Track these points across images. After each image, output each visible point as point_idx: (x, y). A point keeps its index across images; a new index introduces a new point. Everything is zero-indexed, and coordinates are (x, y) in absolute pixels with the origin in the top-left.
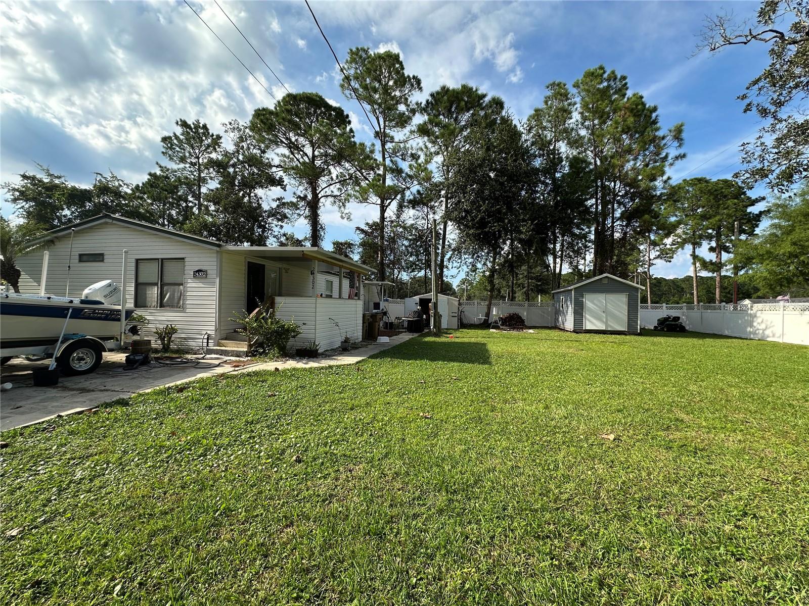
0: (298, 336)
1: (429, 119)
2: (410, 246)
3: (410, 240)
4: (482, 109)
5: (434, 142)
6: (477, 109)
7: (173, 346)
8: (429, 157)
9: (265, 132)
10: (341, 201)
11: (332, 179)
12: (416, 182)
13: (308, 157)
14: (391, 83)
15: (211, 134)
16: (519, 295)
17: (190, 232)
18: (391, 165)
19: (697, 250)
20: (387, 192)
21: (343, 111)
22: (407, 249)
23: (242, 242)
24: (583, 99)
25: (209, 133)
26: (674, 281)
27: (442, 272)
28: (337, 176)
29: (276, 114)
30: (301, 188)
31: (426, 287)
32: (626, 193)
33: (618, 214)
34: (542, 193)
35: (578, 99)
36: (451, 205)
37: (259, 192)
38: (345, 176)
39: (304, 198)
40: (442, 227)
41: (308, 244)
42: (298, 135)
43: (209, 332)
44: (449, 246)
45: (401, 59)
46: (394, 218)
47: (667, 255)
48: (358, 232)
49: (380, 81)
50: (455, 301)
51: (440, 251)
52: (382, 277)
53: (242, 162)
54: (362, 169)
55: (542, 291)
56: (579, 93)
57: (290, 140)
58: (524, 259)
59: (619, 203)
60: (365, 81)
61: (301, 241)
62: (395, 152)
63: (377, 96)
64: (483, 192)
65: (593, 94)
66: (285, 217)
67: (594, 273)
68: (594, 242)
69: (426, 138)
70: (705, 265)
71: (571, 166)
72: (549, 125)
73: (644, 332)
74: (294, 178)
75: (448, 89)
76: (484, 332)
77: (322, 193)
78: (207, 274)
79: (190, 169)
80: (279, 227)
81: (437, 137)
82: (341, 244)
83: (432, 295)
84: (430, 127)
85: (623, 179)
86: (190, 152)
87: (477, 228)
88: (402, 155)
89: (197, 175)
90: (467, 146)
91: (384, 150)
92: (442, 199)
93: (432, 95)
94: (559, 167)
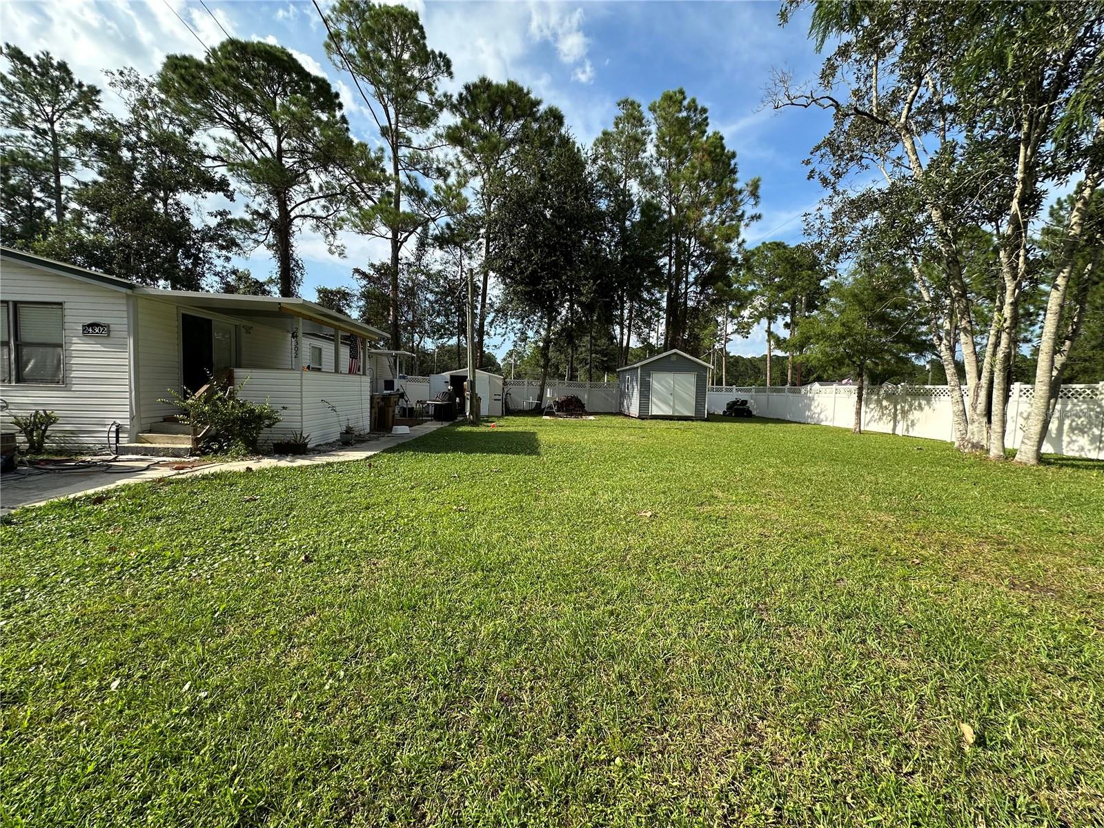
0: (277, 425)
1: (463, 123)
2: (436, 302)
3: (437, 293)
4: (536, 120)
5: (470, 158)
6: (529, 119)
7: (47, 445)
8: (464, 179)
9: (190, 97)
10: (328, 226)
11: (312, 190)
12: (444, 213)
13: (270, 149)
14: (406, 56)
15: (77, 82)
16: (581, 374)
17: (48, 256)
18: (408, 183)
19: (772, 325)
20: (403, 221)
21: (329, 85)
22: (432, 307)
23: (155, 280)
24: (659, 128)
25: (72, 80)
26: (750, 361)
27: (481, 340)
28: (321, 187)
29: (210, 71)
30: (259, 199)
31: (459, 360)
32: (702, 254)
33: (691, 279)
34: (608, 244)
35: (653, 128)
36: (494, 249)
37: (184, 198)
38: (334, 188)
39: (265, 216)
40: (482, 278)
41: (275, 290)
42: (253, 112)
43: (118, 421)
44: (491, 305)
45: (421, 22)
46: (412, 259)
47: (744, 329)
48: (357, 276)
49: (388, 51)
50: (498, 379)
51: (478, 311)
52: (396, 343)
53: (148, 144)
54: (362, 181)
55: (609, 369)
56: (655, 119)
57: (237, 117)
58: (586, 328)
59: (694, 265)
60: (366, 46)
61: (262, 284)
62: (413, 162)
63: (384, 73)
64: (536, 237)
65: (671, 125)
66: (231, 244)
67: (665, 348)
68: (666, 311)
69: (459, 149)
70: (780, 343)
71: (642, 212)
72: (619, 155)
73: (712, 418)
74: (248, 182)
75: (490, 84)
76: (535, 419)
77: (297, 211)
78: (109, 331)
79: (34, 141)
80: (222, 258)
81: (474, 151)
82: (331, 292)
83: (467, 371)
84: (464, 134)
85: (698, 235)
86: (31, 109)
87: (527, 285)
88: (424, 169)
89: (51, 152)
90: (515, 170)
91: (396, 160)
92: (481, 240)
93: (467, 87)
94: (629, 213)
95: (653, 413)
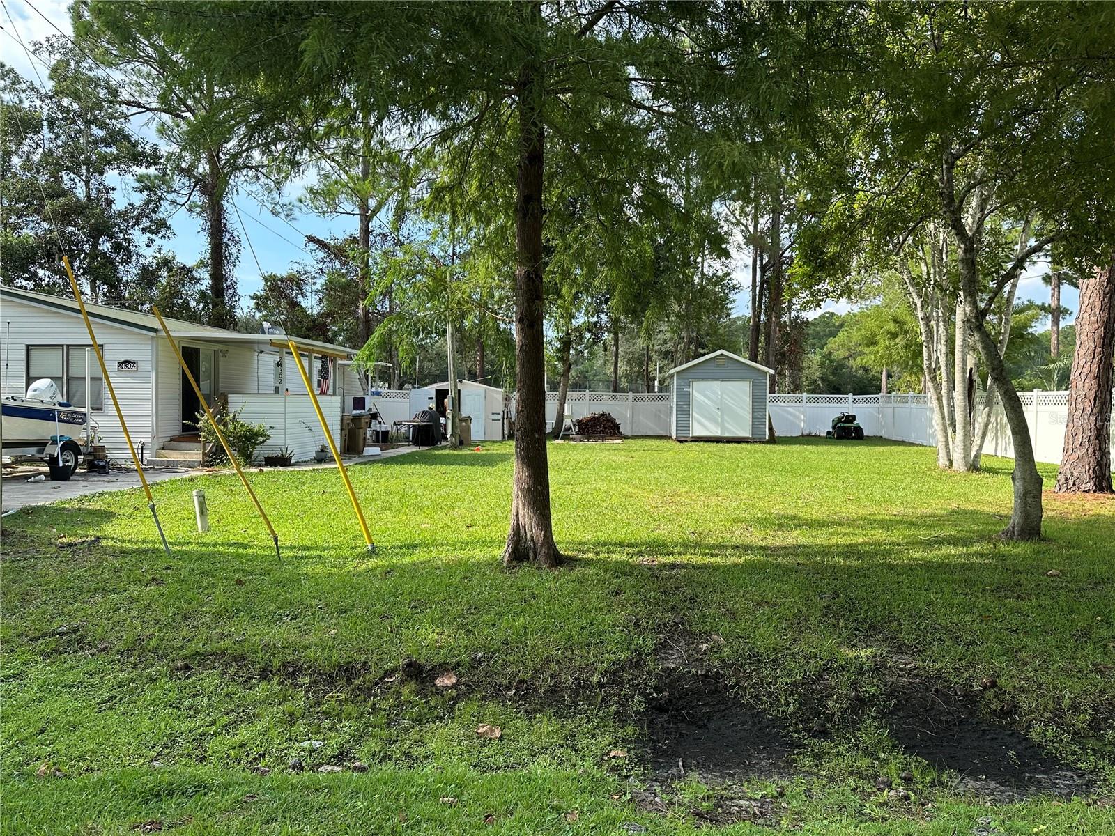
0: (268, 441)
43: (143, 440)
82: (281, 279)
83: (449, 384)
95: (696, 434)
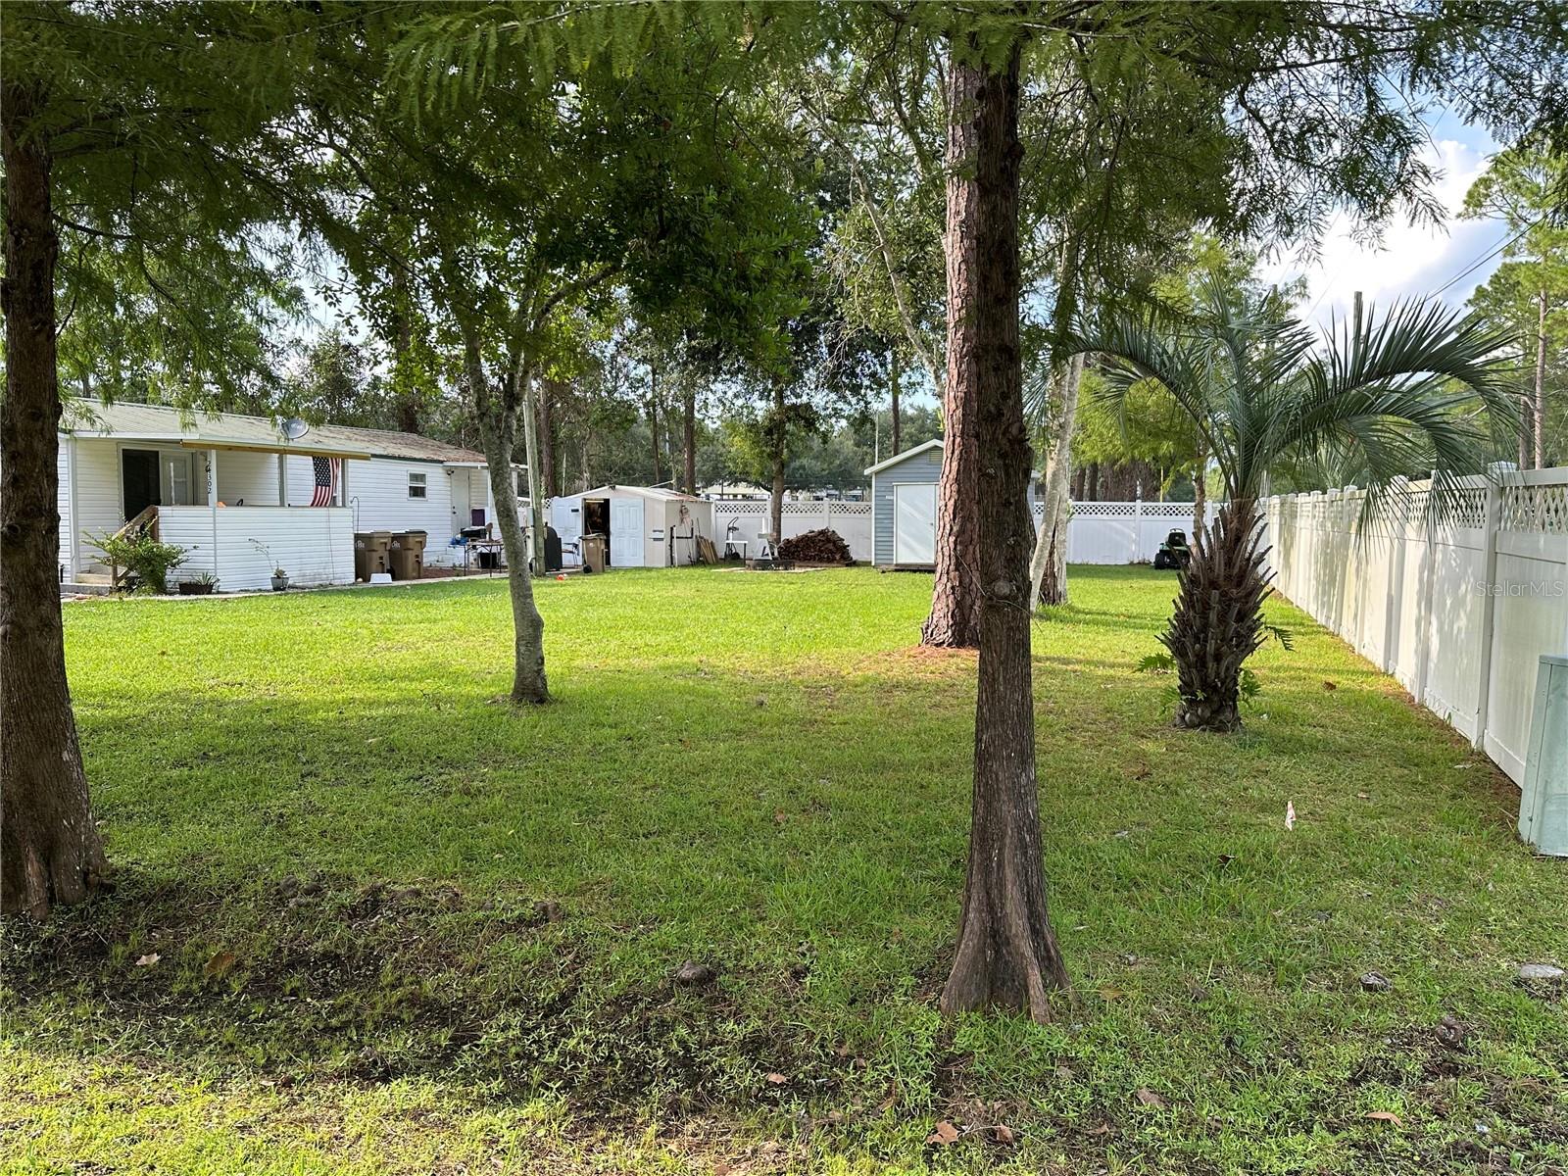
43: (62, 562)
50: (658, 502)
95: (901, 561)
